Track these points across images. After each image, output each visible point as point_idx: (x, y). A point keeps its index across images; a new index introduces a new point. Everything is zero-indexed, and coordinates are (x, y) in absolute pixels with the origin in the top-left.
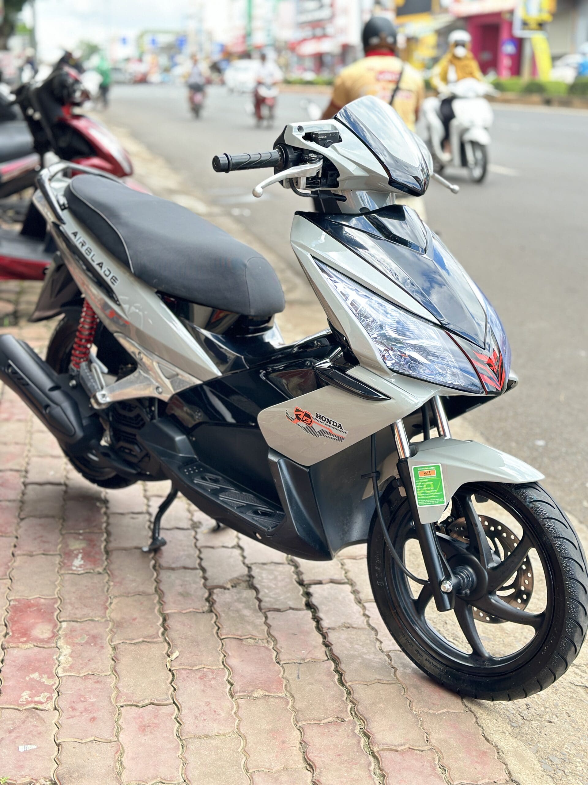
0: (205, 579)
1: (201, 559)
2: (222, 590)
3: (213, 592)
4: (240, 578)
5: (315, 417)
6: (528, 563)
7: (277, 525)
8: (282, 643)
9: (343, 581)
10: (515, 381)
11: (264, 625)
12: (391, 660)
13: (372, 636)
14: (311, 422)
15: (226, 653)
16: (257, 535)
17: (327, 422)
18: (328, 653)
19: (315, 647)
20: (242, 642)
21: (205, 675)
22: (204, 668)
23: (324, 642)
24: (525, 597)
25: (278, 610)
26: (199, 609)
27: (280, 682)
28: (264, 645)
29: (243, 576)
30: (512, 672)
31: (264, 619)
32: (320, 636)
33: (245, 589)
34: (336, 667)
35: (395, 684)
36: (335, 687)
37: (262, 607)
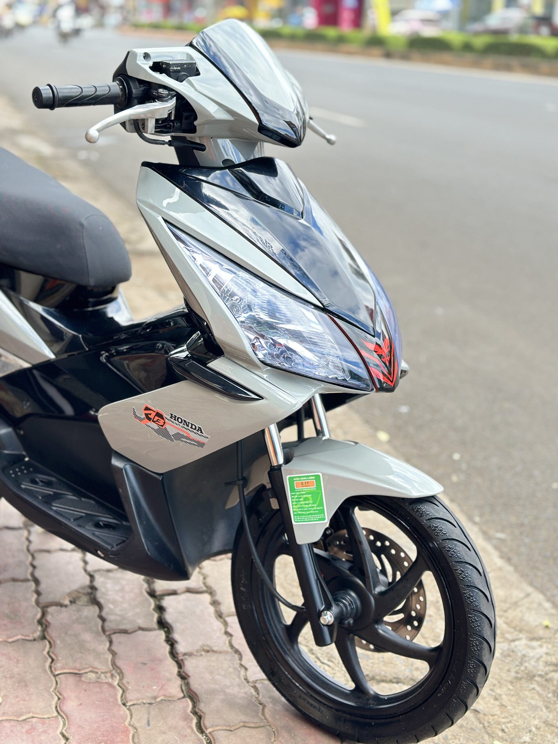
0: (38, 593)
1: (34, 567)
2: (59, 608)
3: (47, 611)
4: (81, 591)
5: (169, 417)
6: (421, 585)
7: (124, 541)
8: (130, 677)
9: (201, 590)
10: (405, 371)
11: (108, 652)
12: (258, 694)
13: (235, 662)
14: (164, 423)
15: (61, 694)
16: (99, 552)
17: (184, 424)
18: (184, 688)
19: (169, 680)
20: (80, 677)
21: (33, 728)
22: (33, 717)
23: (179, 672)
24: (416, 623)
25: (125, 632)
26: (28, 636)
27: (126, 731)
28: (107, 681)
29: (83, 588)
30: (401, 715)
31: (108, 644)
32: (174, 663)
33: (86, 606)
34: (194, 706)
35: (263, 726)
36: (193, 736)
37: (106, 628)
